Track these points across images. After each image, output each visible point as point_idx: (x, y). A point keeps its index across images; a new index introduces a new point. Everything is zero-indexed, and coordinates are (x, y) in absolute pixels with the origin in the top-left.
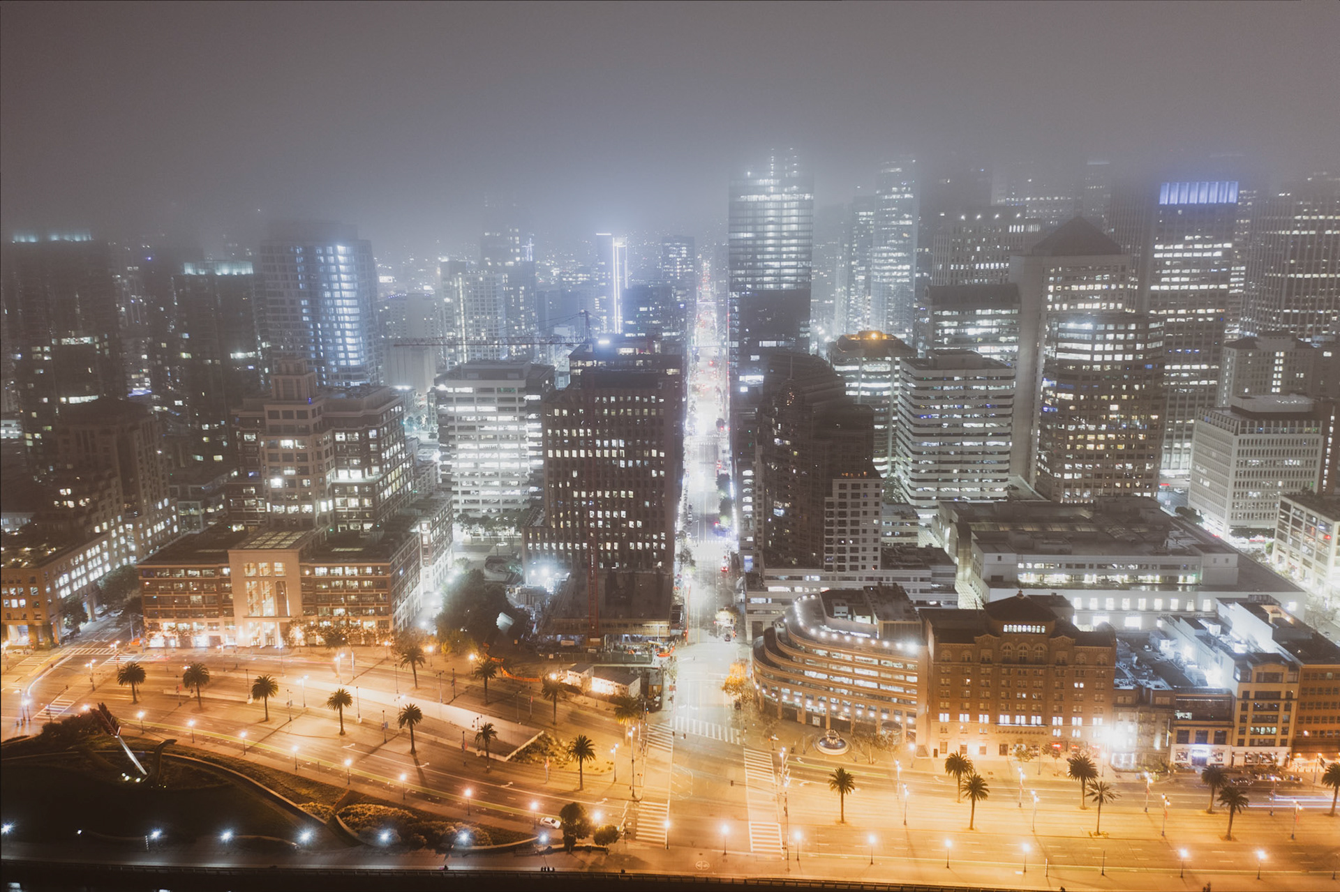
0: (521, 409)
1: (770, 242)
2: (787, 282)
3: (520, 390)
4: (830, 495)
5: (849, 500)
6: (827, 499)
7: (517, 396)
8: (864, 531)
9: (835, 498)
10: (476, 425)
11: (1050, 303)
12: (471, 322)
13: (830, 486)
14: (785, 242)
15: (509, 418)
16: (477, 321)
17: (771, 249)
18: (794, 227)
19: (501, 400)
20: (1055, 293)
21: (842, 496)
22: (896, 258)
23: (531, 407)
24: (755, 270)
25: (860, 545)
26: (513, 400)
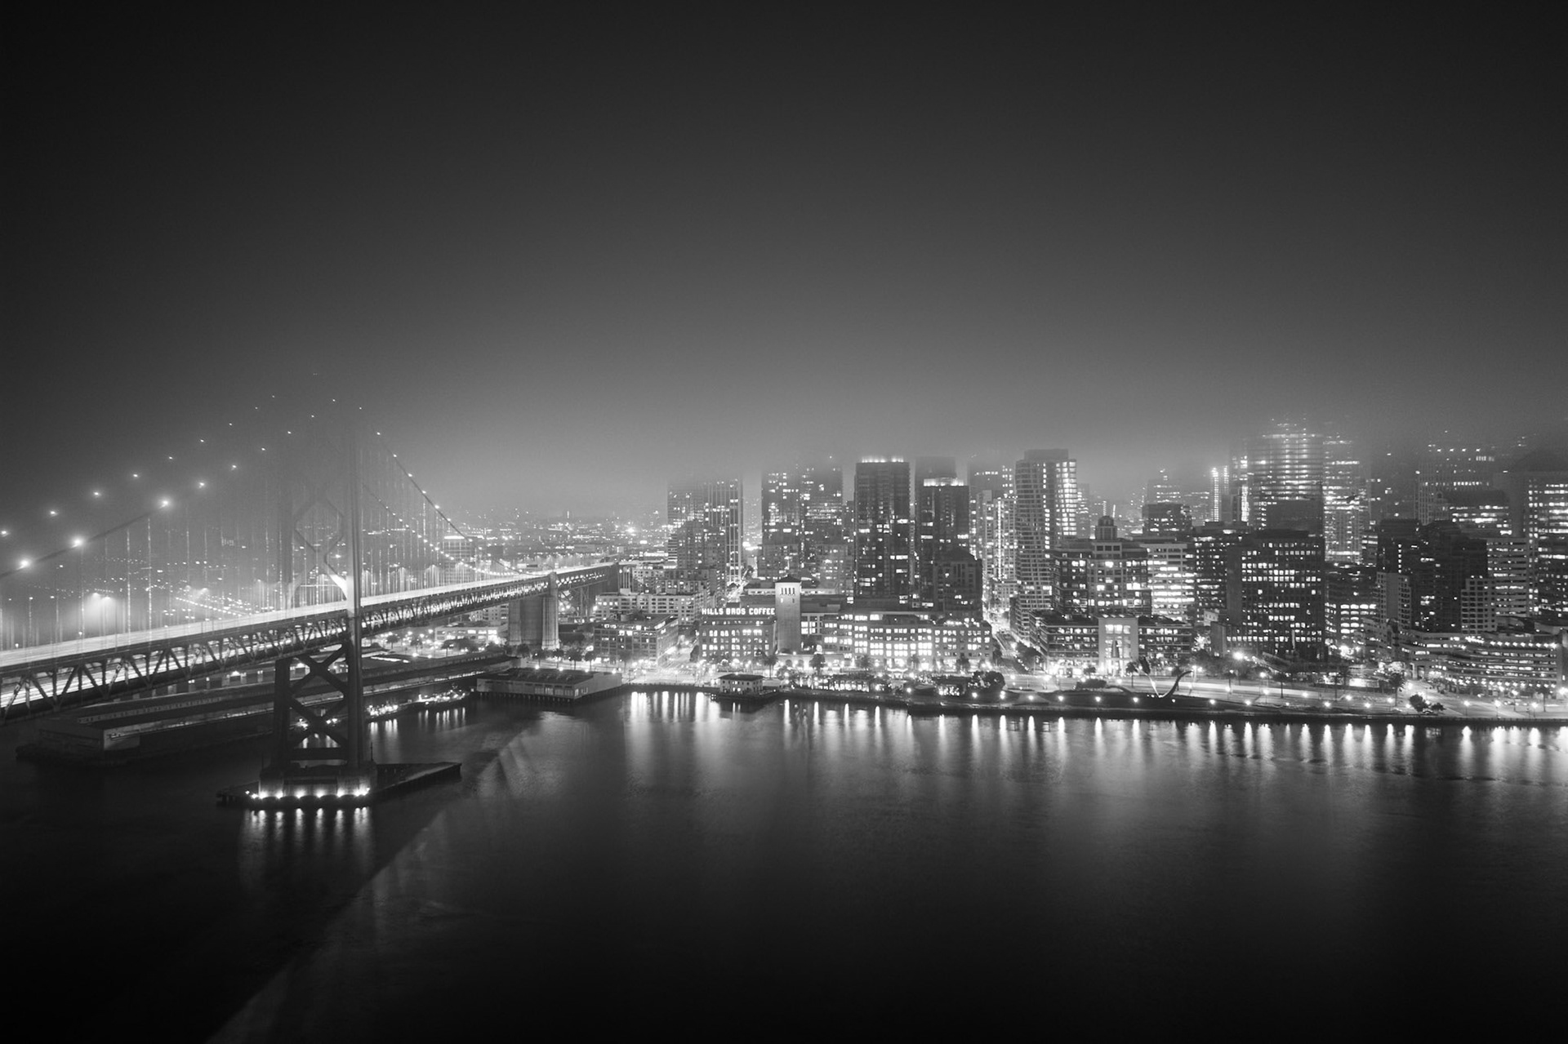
0: (1184, 563)
1: (1287, 467)
2: (1299, 495)
3: (1184, 550)
4: (1464, 588)
5: (1476, 591)
6: (1463, 591)
7: (1181, 554)
8: (1486, 610)
9: (1468, 590)
10: (1153, 573)
11: (1531, 502)
12: (1007, 534)
13: (1464, 583)
14: (1297, 467)
15: (1175, 569)
16: (1011, 534)
17: (1287, 472)
18: (1305, 456)
19: (1170, 557)
20: (1534, 495)
21: (1472, 588)
22: (1335, 491)
23: (1189, 562)
24: (1276, 486)
25: (1484, 618)
26: (1179, 557)
